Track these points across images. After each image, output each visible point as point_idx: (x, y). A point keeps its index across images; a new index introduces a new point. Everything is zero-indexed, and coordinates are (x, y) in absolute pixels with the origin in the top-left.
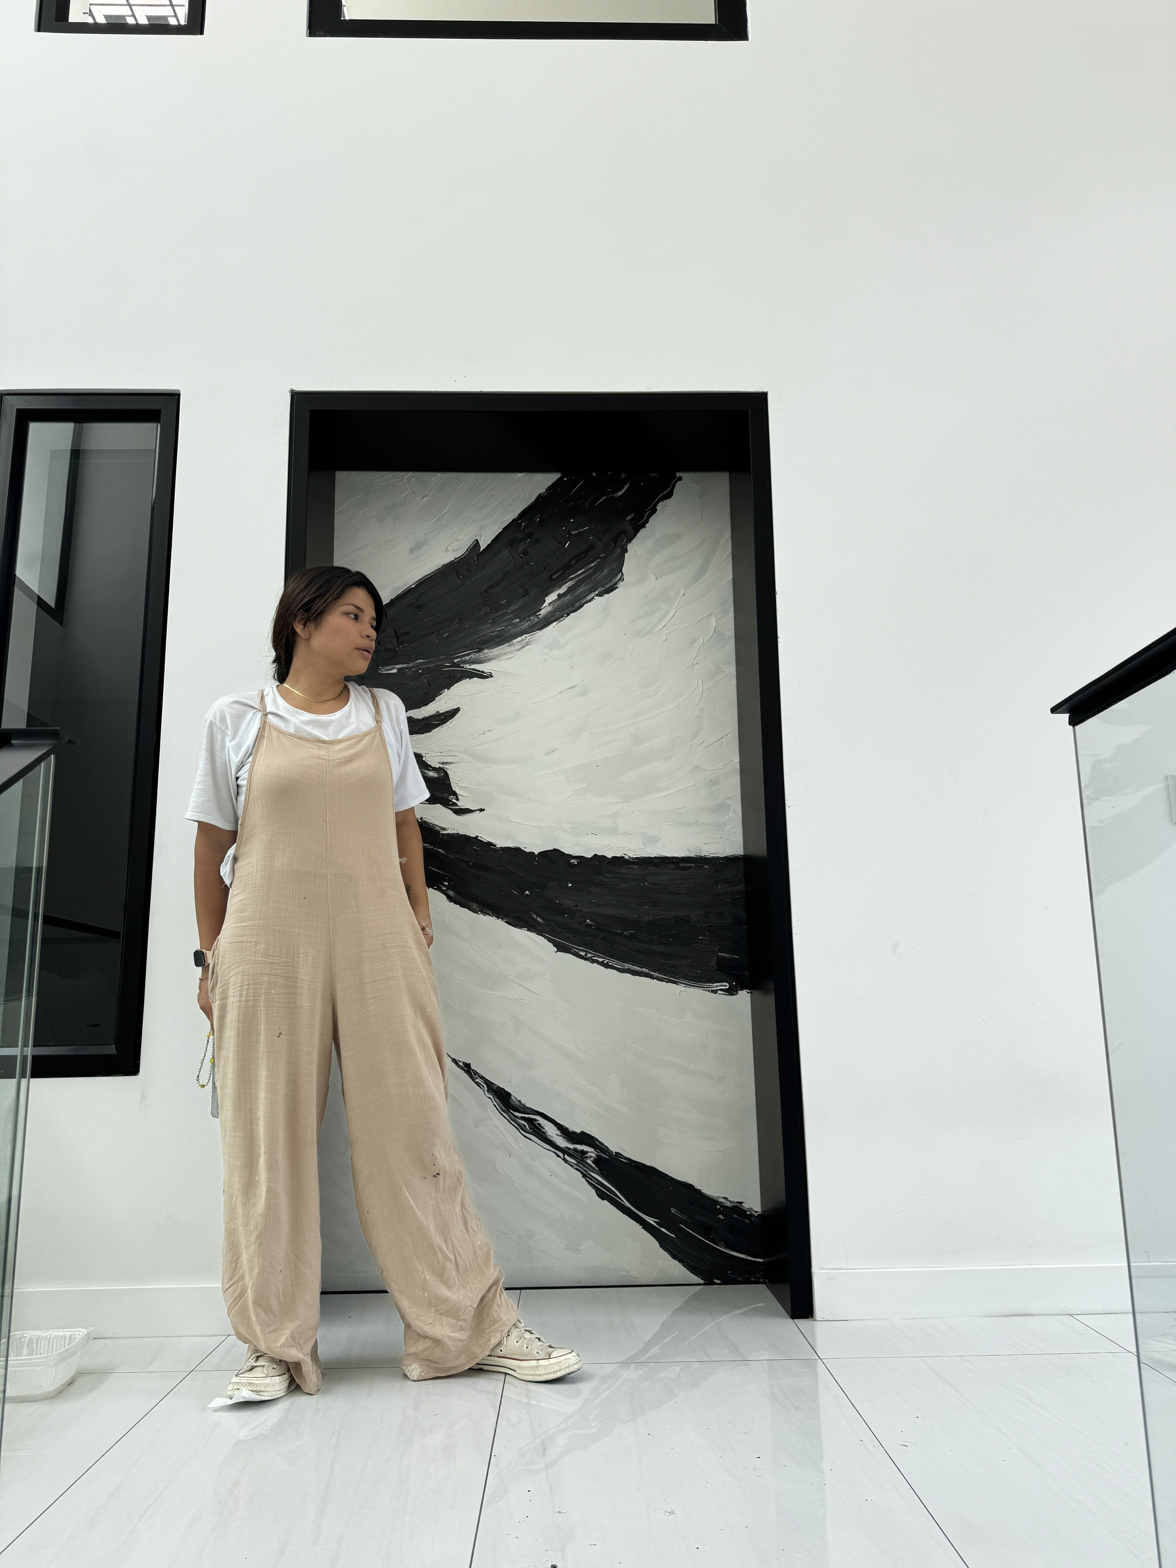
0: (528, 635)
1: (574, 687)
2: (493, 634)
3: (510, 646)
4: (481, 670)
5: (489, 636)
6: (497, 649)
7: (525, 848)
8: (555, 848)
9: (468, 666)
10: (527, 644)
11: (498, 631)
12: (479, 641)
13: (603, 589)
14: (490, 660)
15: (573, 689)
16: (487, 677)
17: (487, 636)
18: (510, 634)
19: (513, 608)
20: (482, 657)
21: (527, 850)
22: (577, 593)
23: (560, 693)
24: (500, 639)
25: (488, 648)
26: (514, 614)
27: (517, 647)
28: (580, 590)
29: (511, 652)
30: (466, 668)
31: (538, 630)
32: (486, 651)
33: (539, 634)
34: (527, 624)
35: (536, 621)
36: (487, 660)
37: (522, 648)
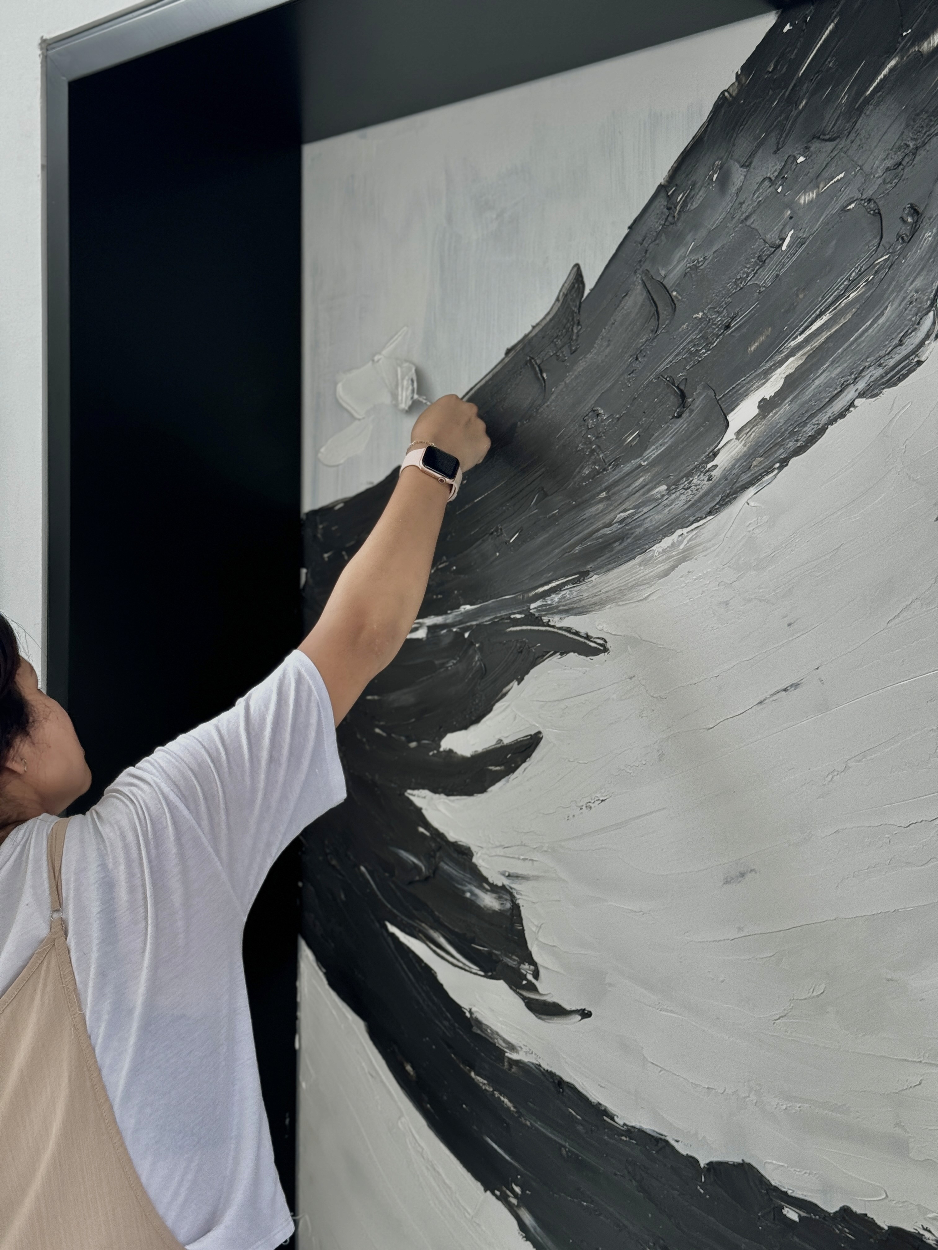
0: (685, 531)
1: (796, 686)
2: (607, 531)
3: (643, 563)
4: (583, 632)
5: (601, 537)
6: (616, 571)
7: (677, 1141)
8: (748, 1160)
9: (557, 621)
10: (685, 557)
11: (621, 522)
12: (580, 551)
13: (880, 371)
14: (601, 604)
15: (793, 693)
16: (594, 652)
17: (597, 538)
18: (646, 530)
19: (653, 452)
20: (585, 595)
21: (683, 1149)
22: (809, 393)
23: (760, 703)
24: (625, 544)
25: (597, 570)
26: (656, 469)
27: (662, 567)
28: (817, 382)
29: (648, 582)
30: (553, 627)
31: (710, 513)
32: (593, 579)
33: (712, 524)
34: (683, 497)
35: (705, 488)
36: (595, 604)
37: (673, 568)
